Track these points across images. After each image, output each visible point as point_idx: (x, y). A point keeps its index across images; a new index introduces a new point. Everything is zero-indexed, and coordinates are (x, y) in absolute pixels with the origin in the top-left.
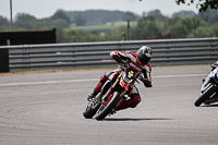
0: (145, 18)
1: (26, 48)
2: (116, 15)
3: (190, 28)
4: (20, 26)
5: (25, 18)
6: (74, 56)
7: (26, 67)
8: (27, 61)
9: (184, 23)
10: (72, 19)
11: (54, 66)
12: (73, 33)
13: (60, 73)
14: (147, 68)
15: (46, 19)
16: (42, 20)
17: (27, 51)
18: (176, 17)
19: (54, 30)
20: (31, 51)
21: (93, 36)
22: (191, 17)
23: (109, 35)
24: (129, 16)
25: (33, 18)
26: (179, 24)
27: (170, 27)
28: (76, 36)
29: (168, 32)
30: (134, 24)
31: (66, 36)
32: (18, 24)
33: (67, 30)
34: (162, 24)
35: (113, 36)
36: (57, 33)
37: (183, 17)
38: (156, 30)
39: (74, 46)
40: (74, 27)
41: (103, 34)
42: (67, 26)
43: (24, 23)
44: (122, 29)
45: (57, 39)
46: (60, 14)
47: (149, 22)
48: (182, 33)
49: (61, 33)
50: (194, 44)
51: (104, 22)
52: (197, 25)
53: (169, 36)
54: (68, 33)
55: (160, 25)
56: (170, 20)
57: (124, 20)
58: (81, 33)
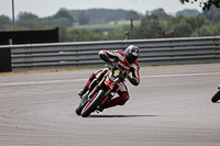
0: (148, 17)
1: (28, 48)
2: (119, 14)
3: (194, 27)
4: (23, 25)
5: (27, 17)
6: (77, 55)
7: (28, 67)
8: (30, 60)
9: (188, 21)
10: (75, 17)
11: (57, 66)
12: (76, 32)
13: (64, 73)
14: (135, 67)
15: (49, 18)
16: (45, 19)
17: (29, 51)
18: (180, 16)
19: (57, 29)
20: (34, 50)
21: (96, 35)
22: (194, 16)
23: (112, 34)
24: (133, 15)
25: (35, 17)
26: (182, 23)
27: (173, 26)
28: (79, 35)
29: (171, 31)
30: (137, 23)
31: (70, 35)
32: (20, 23)
33: (70, 29)
34: (166, 23)
35: (116, 35)
36: (60, 32)
37: (187, 16)
38: (160, 29)
39: (77, 45)
40: (77, 26)
41: (106, 33)
42: (70, 25)
43: (26, 22)
44: (125, 27)
45: (60, 38)
46: (63, 13)
47: (152, 21)
48: (186, 32)
49: (64, 32)
50: (198, 43)
51: (107, 21)
52: (201, 23)
53: (172, 35)
54: (71, 32)
55: (164, 23)
56: (174, 19)
57: (127, 19)
58: (84, 32)
